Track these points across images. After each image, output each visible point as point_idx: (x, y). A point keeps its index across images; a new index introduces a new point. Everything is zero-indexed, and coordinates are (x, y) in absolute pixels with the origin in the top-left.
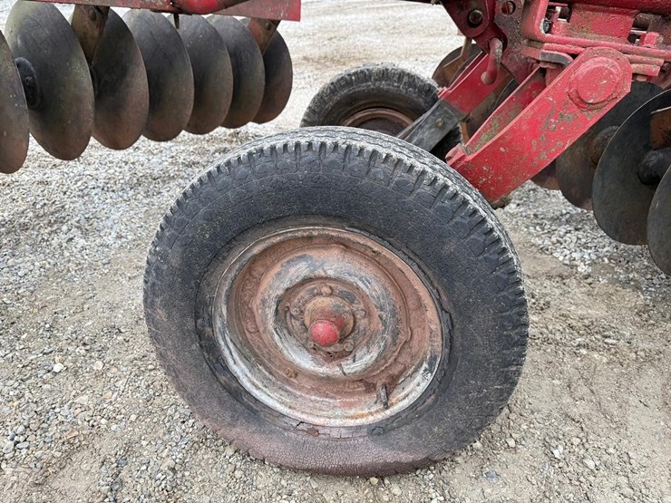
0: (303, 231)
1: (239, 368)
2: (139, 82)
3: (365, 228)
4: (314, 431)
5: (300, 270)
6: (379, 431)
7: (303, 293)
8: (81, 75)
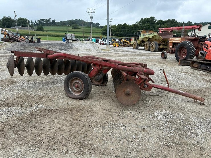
0: (75, 78)
1: (70, 89)
2: (70, 67)
3: (80, 78)
4: (75, 95)
5: (75, 81)
6: (79, 95)
7: (76, 84)
8: (64, 66)
